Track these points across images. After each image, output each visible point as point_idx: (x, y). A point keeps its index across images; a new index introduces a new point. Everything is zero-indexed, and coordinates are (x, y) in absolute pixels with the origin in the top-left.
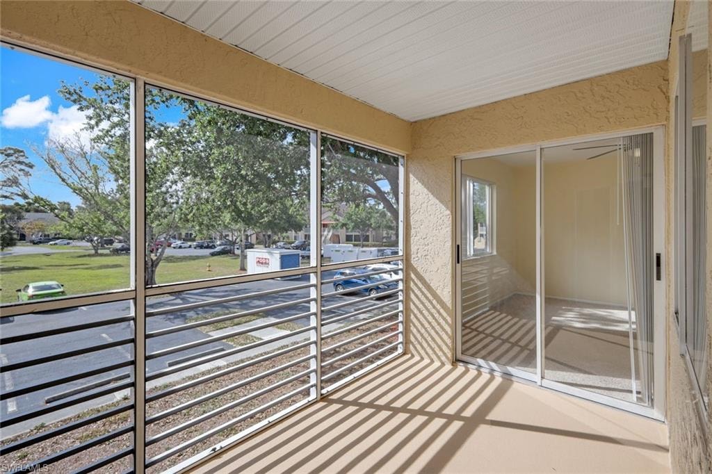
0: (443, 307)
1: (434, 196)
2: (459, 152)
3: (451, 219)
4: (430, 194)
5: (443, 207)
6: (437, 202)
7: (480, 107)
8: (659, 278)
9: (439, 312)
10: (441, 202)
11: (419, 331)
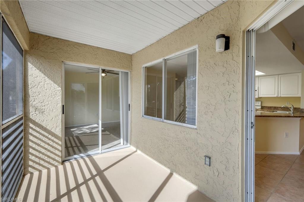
0: (56, 138)
1: (50, 79)
2: (66, 60)
3: (61, 92)
4: (46, 78)
5: (56, 85)
6: (52, 82)
7: (78, 43)
8: (129, 110)
9: (53, 141)
10: (55, 82)
11: (37, 157)
